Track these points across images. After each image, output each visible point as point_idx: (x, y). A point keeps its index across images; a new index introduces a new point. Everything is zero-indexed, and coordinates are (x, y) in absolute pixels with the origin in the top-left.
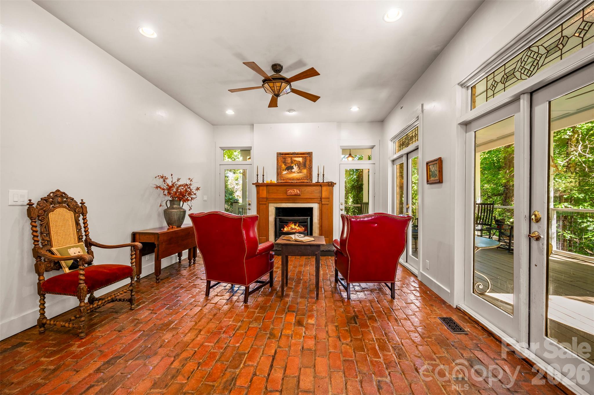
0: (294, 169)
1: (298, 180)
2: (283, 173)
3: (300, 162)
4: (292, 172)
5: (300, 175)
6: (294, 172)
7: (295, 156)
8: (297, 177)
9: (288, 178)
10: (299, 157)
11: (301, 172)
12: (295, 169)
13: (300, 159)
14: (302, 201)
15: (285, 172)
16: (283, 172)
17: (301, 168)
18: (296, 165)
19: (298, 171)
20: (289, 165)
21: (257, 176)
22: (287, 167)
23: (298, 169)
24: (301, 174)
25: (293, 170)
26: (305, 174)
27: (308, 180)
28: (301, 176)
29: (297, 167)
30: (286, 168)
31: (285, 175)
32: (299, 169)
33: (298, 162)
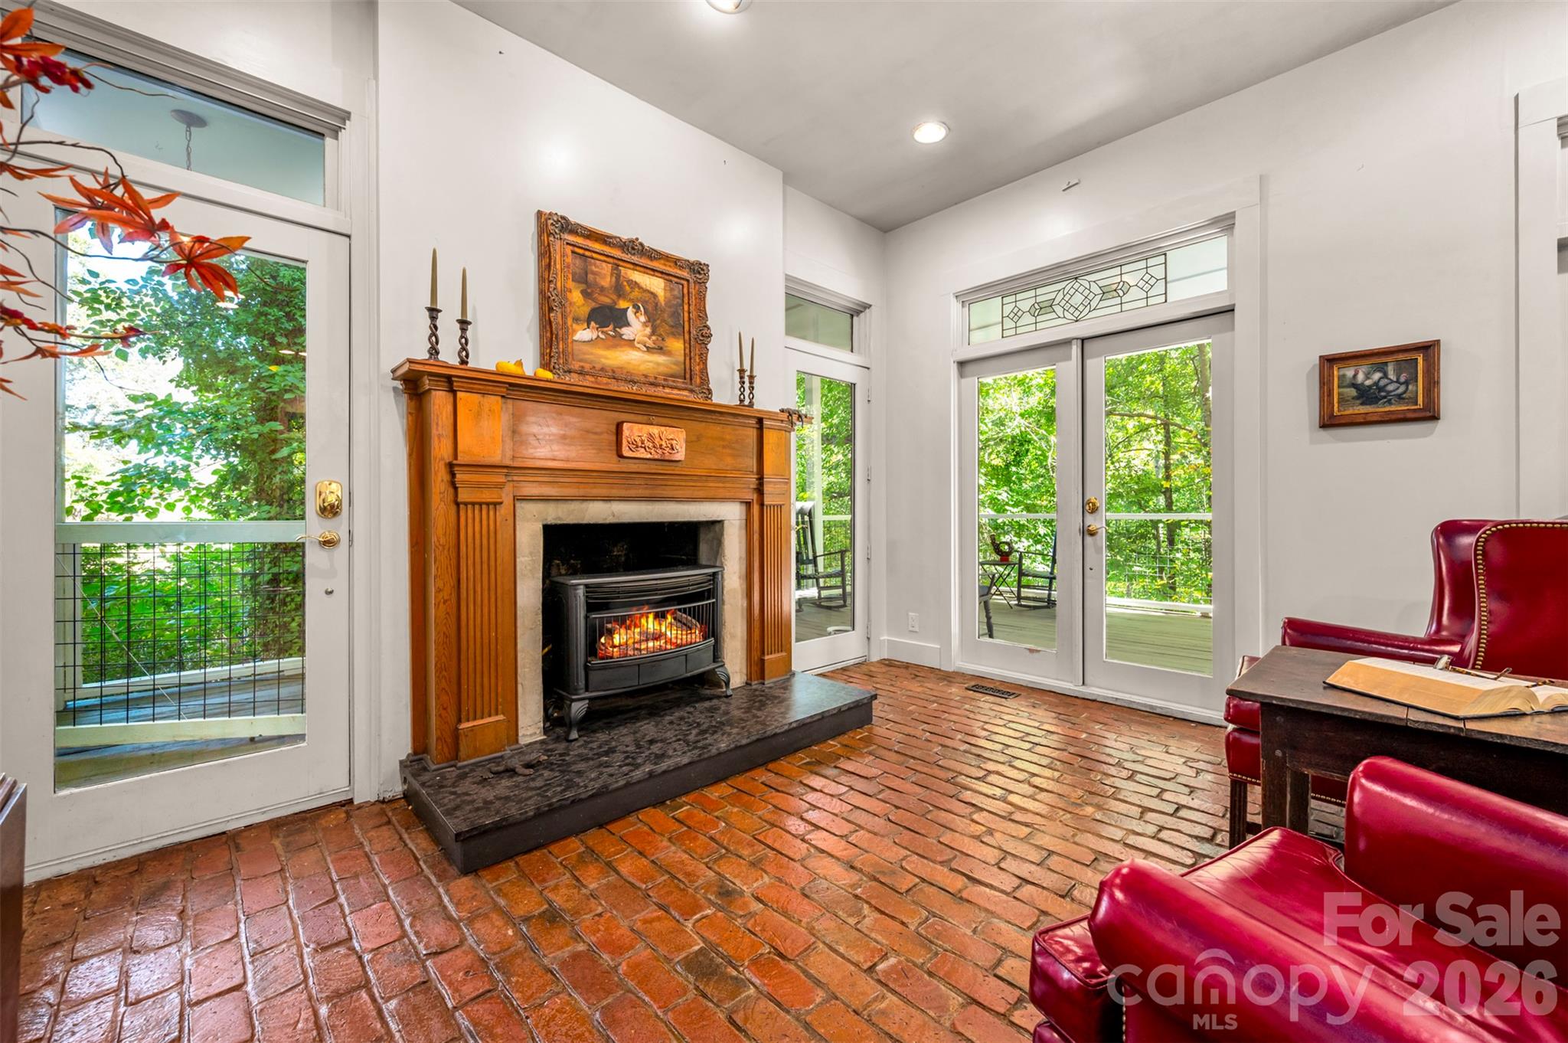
0: (628, 324)
1: (652, 384)
2: (577, 337)
3: (654, 295)
4: (619, 341)
5: (658, 364)
6: (631, 343)
7: (635, 259)
8: (644, 368)
9: (602, 369)
10: (654, 271)
11: (660, 350)
12: (636, 327)
13: (656, 285)
14: (688, 493)
15: (584, 334)
16: (575, 332)
17: (661, 331)
18: (637, 309)
19: (650, 343)
20: (606, 300)
21: (433, 318)
22: (594, 305)
23: (648, 330)
24: (661, 359)
25: (626, 332)
26: (676, 363)
27: (692, 391)
28: (661, 369)
29: (643, 319)
30: (593, 311)
31: (585, 348)
32: (653, 333)
33: (647, 296)
